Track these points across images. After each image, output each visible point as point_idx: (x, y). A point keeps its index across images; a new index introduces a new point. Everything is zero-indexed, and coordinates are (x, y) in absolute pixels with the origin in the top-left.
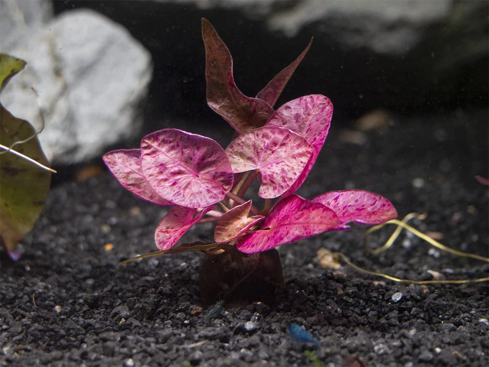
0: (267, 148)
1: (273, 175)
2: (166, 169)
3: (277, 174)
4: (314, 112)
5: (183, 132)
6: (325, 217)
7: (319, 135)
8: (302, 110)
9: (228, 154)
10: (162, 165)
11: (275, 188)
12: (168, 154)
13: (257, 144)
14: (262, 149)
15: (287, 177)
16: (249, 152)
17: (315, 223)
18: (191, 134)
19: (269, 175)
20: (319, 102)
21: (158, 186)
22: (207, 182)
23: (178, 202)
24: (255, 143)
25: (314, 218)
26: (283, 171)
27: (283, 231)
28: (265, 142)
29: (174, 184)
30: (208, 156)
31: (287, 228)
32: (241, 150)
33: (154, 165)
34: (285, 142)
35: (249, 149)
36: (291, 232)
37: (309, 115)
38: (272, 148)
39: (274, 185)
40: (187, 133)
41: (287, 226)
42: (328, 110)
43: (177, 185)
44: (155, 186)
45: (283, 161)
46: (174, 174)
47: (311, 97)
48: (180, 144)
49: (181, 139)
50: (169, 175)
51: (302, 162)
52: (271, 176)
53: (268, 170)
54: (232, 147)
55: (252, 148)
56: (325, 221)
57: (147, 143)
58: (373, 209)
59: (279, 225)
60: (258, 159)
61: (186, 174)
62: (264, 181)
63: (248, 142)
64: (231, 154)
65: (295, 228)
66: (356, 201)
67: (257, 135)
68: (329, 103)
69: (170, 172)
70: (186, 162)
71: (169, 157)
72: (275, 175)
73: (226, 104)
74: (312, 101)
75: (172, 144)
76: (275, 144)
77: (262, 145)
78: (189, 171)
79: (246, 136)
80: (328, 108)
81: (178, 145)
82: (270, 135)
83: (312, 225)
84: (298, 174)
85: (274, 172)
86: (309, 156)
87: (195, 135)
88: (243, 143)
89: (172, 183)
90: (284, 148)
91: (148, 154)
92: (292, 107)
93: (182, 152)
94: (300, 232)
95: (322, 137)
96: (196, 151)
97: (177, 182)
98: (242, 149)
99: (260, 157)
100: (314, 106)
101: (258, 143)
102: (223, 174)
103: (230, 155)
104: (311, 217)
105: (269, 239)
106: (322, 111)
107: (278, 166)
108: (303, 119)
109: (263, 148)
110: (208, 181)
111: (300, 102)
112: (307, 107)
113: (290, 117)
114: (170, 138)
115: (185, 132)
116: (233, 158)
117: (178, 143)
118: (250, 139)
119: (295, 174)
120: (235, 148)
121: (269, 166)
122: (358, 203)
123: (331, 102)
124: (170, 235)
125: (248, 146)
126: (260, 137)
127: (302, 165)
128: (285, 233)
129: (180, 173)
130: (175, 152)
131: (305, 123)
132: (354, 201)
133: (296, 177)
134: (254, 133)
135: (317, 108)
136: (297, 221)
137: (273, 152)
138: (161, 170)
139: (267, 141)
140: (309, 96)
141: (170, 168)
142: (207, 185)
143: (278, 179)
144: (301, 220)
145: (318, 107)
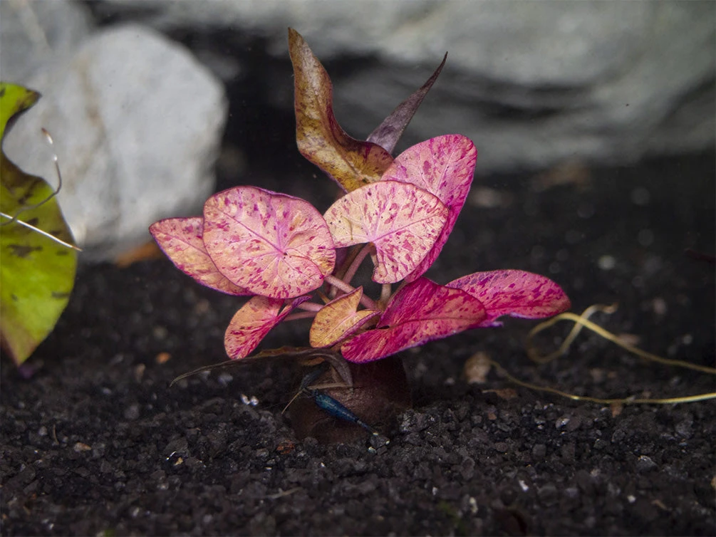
1: (392, 251)
3: (397, 248)
4: (451, 159)
6: (467, 310)
7: (457, 192)
8: (433, 156)
10: (234, 238)
11: (395, 269)
14: (376, 214)
17: (452, 319)
18: (274, 193)
19: (387, 250)
23: (256, 290)
24: (366, 206)
25: (451, 311)
26: (407, 244)
27: (407, 329)
28: (380, 203)
29: (251, 265)
30: (299, 224)
36: (419, 331)
37: (443, 163)
38: (391, 212)
40: (269, 191)
41: (413, 323)
43: (255, 266)
44: (224, 268)
45: (406, 230)
46: (252, 250)
47: (447, 138)
48: (258, 208)
49: (261, 200)
51: (433, 231)
53: (385, 242)
55: (362, 212)
56: (466, 315)
58: (535, 297)
59: (402, 322)
62: (381, 260)
63: (356, 203)
65: (424, 326)
66: (512, 286)
67: (370, 194)
68: (472, 146)
70: (268, 232)
71: (243, 226)
72: (395, 251)
74: (448, 143)
75: (247, 209)
76: (395, 206)
77: (377, 208)
78: (273, 246)
80: (470, 153)
81: (256, 210)
83: (448, 321)
85: (393, 246)
89: (248, 263)
93: (263, 219)
94: (431, 331)
95: (462, 195)
98: (348, 214)
100: (449, 151)
102: (321, 249)
103: (331, 223)
104: (447, 310)
105: (387, 342)
106: (463, 157)
107: (400, 237)
108: (435, 169)
109: (378, 212)
111: (431, 145)
117: (256, 206)
119: (425, 248)
121: (387, 237)
122: (514, 288)
124: (246, 338)
126: (374, 196)
127: (433, 235)
128: (410, 332)
129: (259, 249)
131: (438, 175)
132: (508, 286)
133: (426, 252)
134: (366, 191)
136: (427, 316)
137: (392, 217)
139: (384, 202)
144: (433, 314)
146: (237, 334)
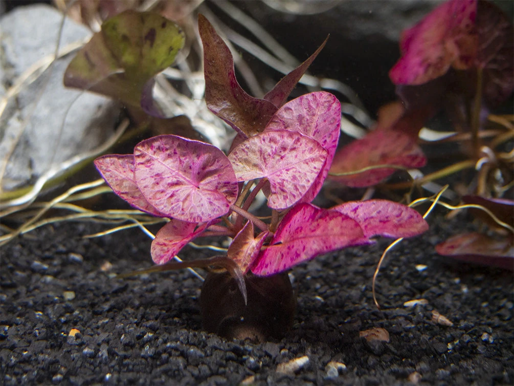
0: (275, 153)
1: (283, 183)
2: (162, 179)
3: (287, 181)
4: (320, 112)
5: (181, 137)
6: (346, 227)
7: (329, 137)
8: (305, 110)
9: (232, 161)
10: (158, 175)
11: (285, 198)
12: (164, 163)
13: (263, 150)
14: (269, 155)
15: (299, 185)
16: (255, 158)
17: (335, 235)
18: (190, 140)
19: (279, 183)
20: (323, 100)
21: (154, 199)
22: (209, 194)
23: (177, 216)
24: (261, 148)
25: (332, 229)
26: (294, 178)
27: (297, 245)
28: (272, 147)
29: (172, 196)
30: (210, 164)
31: (302, 242)
32: (246, 157)
33: (148, 176)
34: (295, 146)
35: (255, 155)
36: (308, 246)
37: (314, 115)
38: (281, 154)
39: (285, 194)
40: (186, 139)
41: (303, 240)
42: (335, 108)
43: (175, 197)
44: (150, 199)
45: (293, 168)
46: (172, 185)
47: (313, 95)
48: (177, 152)
49: (179, 146)
50: (166, 186)
51: (315, 168)
52: (282, 185)
53: (277, 177)
54: (235, 153)
55: (258, 154)
56: (346, 231)
57: (140, 151)
58: (399, 221)
59: (292, 239)
60: (266, 166)
61: (185, 184)
62: (273, 190)
63: (253, 147)
64: (234, 161)
65: (312, 242)
66: (379, 212)
67: (264, 140)
68: (334, 100)
69: (167, 183)
70: (185, 171)
71: (165, 166)
72: (285, 183)
73: (227, 107)
74: (315, 99)
75: (168, 152)
76: (284, 149)
77: (269, 151)
78: (189, 181)
79: (251, 140)
80: (334, 105)
81: (175, 153)
82: (278, 139)
83: (331, 237)
84: (312, 181)
85: (284, 180)
86: (323, 160)
87: (195, 141)
88: (248, 148)
89: (170, 195)
90: (294, 153)
91: (142, 164)
92: (293, 108)
93: (180, 161)
94: (318, 245)
95: (334, 139)
96: (196, 159)
97: (175, 193)
98: (247, 155)
99: (267, 164)
100: (318, 105)
101: (265, 147)
102: (227, 184)
103: (234, 163)
104: (329, 228)
105: (282, 255)
106: (329, 110)
107: (288, 173)
108: (307, 120)
109: (271, 153)
110: (210, 192)
111: (301, 101)
112: (310, 107)
113: (293, 120)
114: (166, 144)
115: (183, 138)
116: (237, 165)
117: (175, 150)
118: (255, 144)
119: (309, 181)
120: (239, 154)
121: (279, 173)
122: (381, 214)
123: (336, 99)
124: (168, 248)
125: (254, 152)
126: (267, 141)
127: (316, 171)
128: (301, 248)
129: (178, 183)
130: (172, 160)
131: (310, 124)
132: (376, 212)
133: (310, 184)
134: (260, 138)
135: (321, 107)
136: (312, 234)
137: (282, 158)
138: (156, 180)
139: (274, 146)
140: (310, 94)
141: (167, 179)
142: (209, 196)
143: (289, 187)
144: (318, 232)
145: (323, 105)
146: (161, 245)
